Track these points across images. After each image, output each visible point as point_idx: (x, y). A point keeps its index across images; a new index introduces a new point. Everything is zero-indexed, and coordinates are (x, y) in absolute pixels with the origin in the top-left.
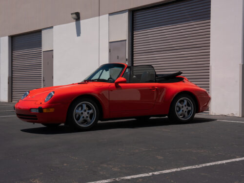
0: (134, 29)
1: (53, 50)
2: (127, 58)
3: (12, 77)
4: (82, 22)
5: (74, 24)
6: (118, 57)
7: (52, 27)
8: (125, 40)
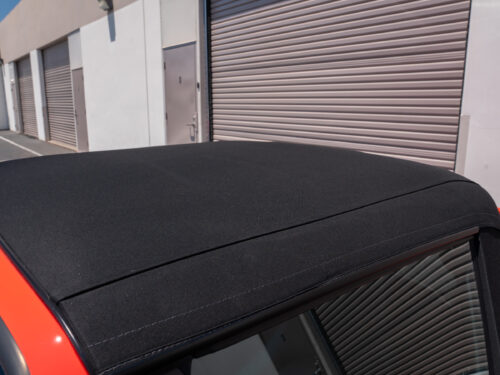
0: (213, 17)
1: (81, 69)
2: (199, 80)
3: (47, 107)
4: (117, 13)
5: (105, 19)
6: (180, 78)
7: (78, 30)
8: (194, 43)
